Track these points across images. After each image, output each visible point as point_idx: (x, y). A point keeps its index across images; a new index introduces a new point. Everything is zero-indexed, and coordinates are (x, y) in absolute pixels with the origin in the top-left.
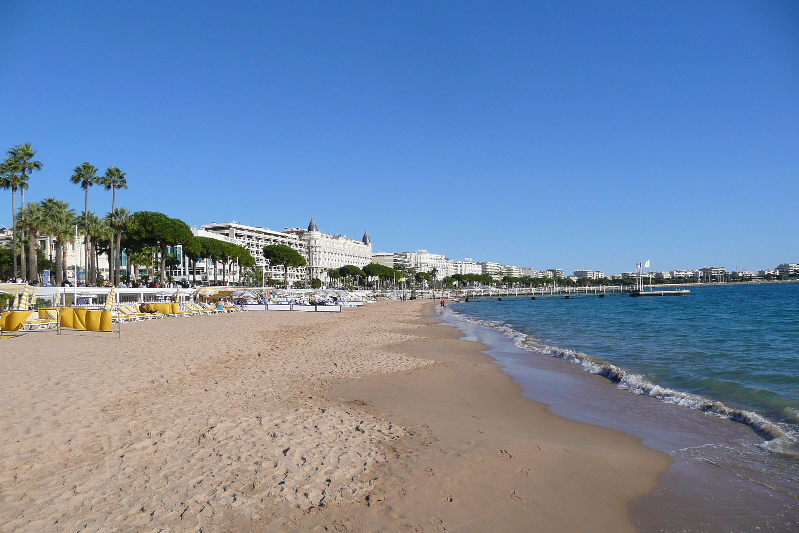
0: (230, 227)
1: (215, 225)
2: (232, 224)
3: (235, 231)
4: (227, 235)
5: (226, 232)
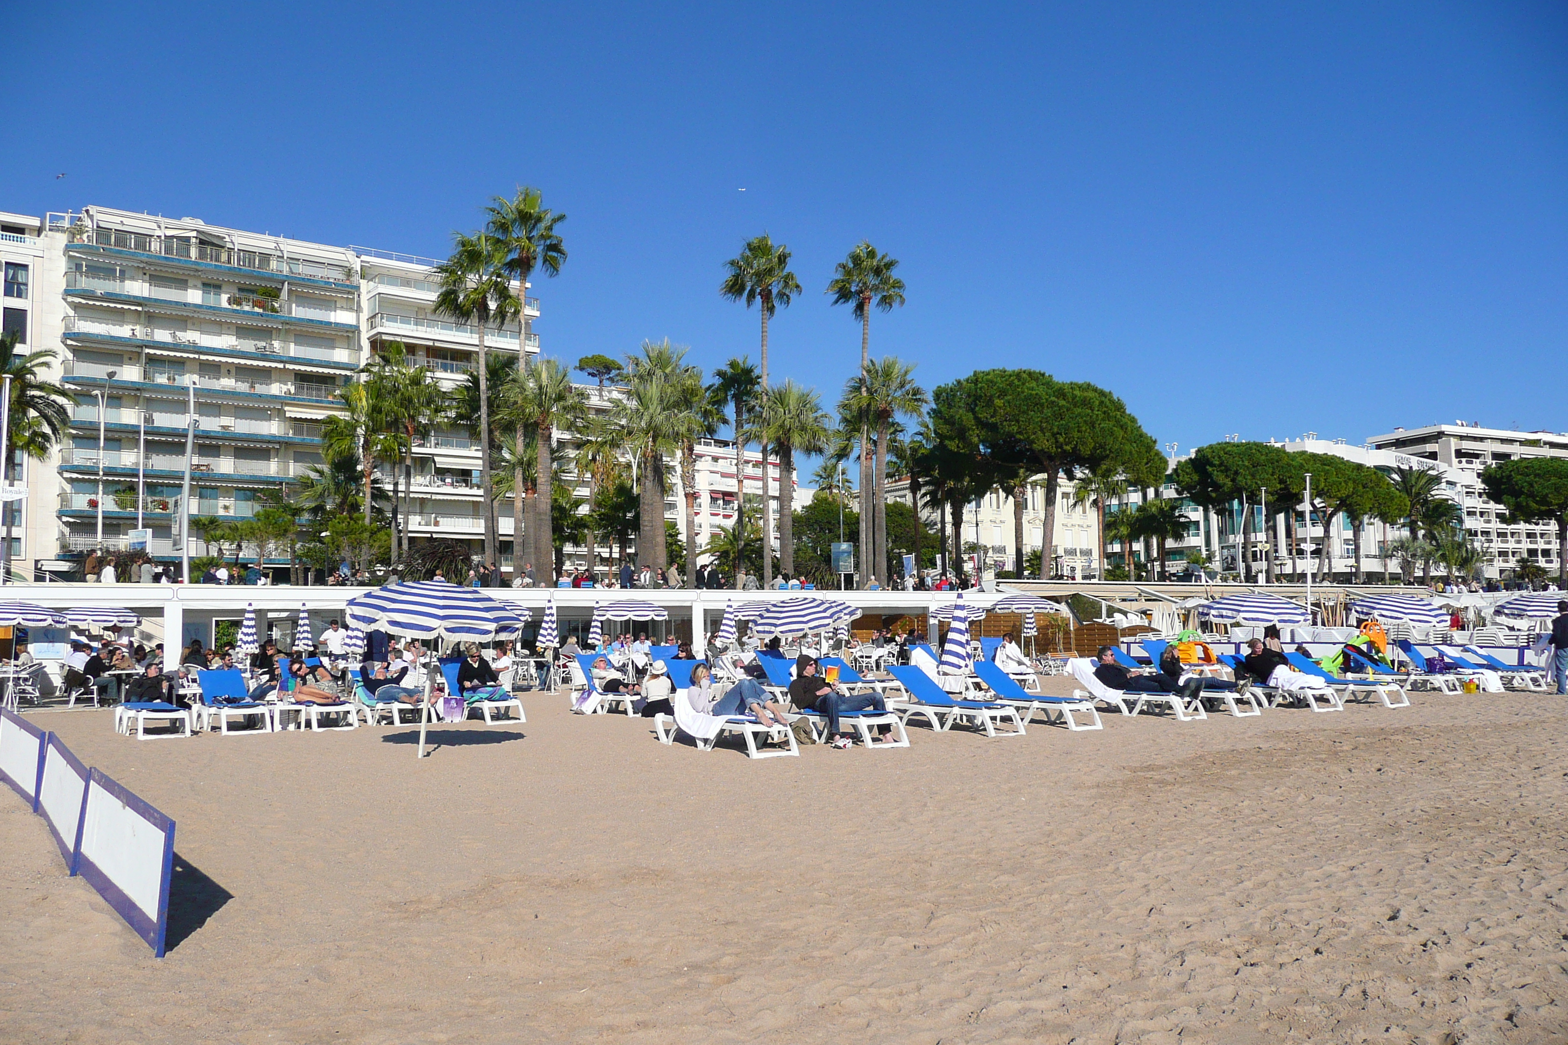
0: (1441, 434)
1: (1402, 434)
2: (1445, 428)
3: (1454, 444)
4: (1433, 456)
5: (1429, 447)
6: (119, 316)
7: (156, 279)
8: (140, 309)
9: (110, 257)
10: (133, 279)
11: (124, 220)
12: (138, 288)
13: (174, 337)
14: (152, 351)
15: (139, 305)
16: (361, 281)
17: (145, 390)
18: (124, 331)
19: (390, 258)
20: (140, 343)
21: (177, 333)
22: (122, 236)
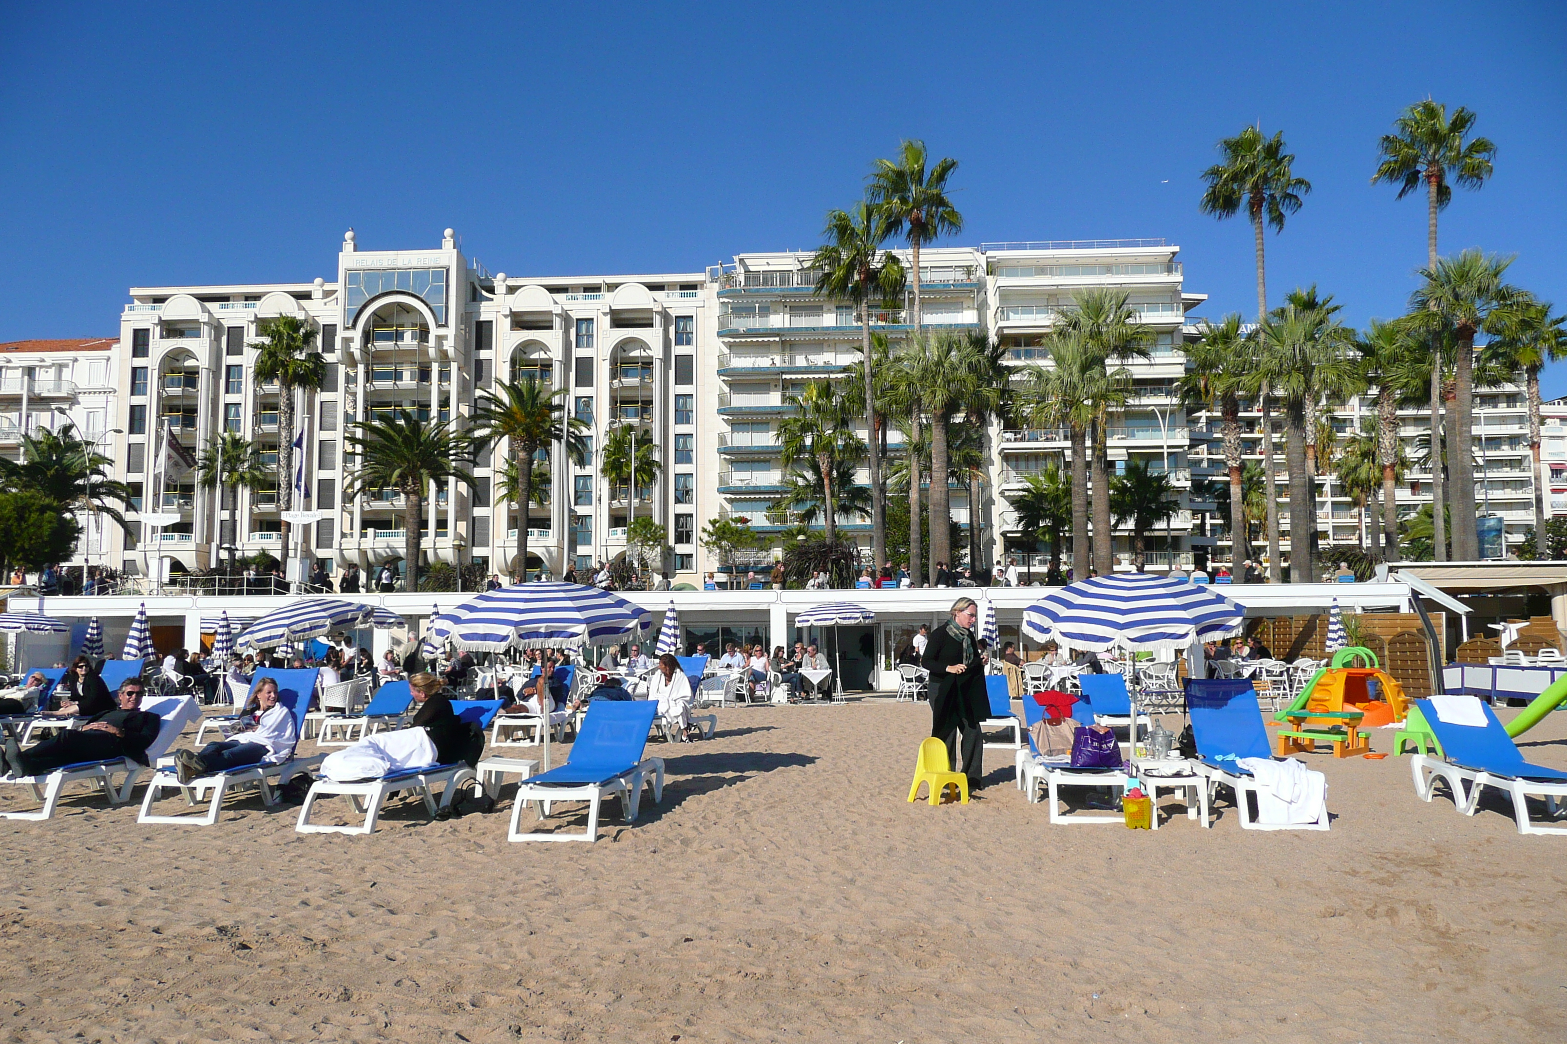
6: (763, 348)
7: (795, 309)
8: (777, 339)
9: (752, 296)
10: (776, 312)
11: (769, 261)
12: (778, 320)
13: (807, 360)
14: (788, 377)
15: (778, 335)
16: (988, 277)
17: (784, 413)
18: (764, 362)
19: (1024, 248)
20: (778, 371)
21: (809, 357)
22: (768, 276)
